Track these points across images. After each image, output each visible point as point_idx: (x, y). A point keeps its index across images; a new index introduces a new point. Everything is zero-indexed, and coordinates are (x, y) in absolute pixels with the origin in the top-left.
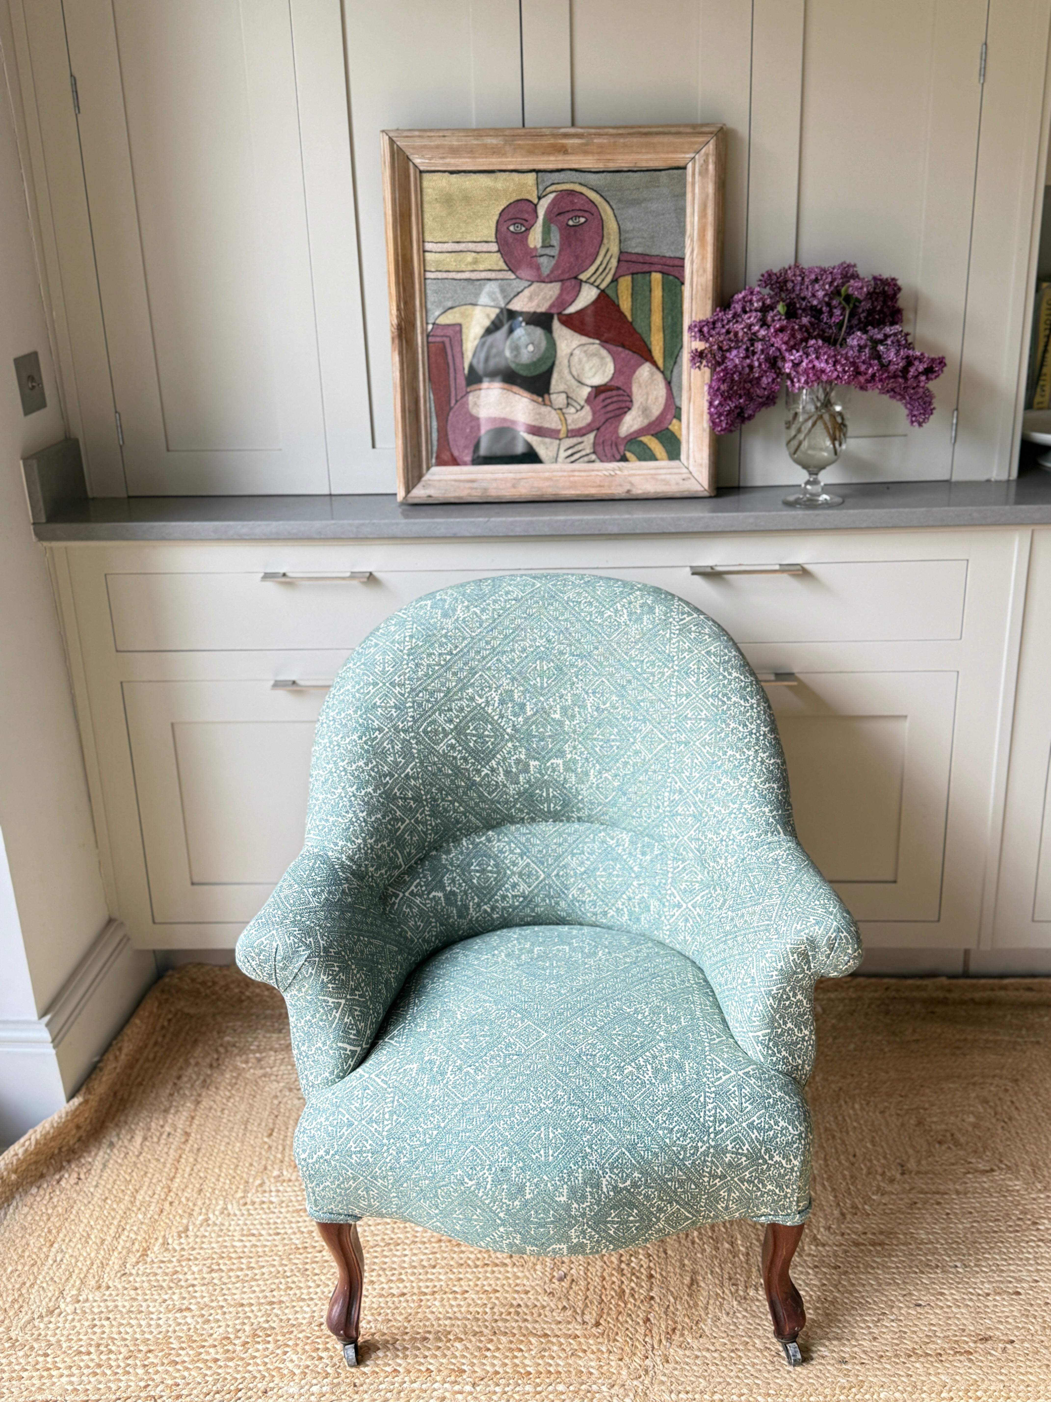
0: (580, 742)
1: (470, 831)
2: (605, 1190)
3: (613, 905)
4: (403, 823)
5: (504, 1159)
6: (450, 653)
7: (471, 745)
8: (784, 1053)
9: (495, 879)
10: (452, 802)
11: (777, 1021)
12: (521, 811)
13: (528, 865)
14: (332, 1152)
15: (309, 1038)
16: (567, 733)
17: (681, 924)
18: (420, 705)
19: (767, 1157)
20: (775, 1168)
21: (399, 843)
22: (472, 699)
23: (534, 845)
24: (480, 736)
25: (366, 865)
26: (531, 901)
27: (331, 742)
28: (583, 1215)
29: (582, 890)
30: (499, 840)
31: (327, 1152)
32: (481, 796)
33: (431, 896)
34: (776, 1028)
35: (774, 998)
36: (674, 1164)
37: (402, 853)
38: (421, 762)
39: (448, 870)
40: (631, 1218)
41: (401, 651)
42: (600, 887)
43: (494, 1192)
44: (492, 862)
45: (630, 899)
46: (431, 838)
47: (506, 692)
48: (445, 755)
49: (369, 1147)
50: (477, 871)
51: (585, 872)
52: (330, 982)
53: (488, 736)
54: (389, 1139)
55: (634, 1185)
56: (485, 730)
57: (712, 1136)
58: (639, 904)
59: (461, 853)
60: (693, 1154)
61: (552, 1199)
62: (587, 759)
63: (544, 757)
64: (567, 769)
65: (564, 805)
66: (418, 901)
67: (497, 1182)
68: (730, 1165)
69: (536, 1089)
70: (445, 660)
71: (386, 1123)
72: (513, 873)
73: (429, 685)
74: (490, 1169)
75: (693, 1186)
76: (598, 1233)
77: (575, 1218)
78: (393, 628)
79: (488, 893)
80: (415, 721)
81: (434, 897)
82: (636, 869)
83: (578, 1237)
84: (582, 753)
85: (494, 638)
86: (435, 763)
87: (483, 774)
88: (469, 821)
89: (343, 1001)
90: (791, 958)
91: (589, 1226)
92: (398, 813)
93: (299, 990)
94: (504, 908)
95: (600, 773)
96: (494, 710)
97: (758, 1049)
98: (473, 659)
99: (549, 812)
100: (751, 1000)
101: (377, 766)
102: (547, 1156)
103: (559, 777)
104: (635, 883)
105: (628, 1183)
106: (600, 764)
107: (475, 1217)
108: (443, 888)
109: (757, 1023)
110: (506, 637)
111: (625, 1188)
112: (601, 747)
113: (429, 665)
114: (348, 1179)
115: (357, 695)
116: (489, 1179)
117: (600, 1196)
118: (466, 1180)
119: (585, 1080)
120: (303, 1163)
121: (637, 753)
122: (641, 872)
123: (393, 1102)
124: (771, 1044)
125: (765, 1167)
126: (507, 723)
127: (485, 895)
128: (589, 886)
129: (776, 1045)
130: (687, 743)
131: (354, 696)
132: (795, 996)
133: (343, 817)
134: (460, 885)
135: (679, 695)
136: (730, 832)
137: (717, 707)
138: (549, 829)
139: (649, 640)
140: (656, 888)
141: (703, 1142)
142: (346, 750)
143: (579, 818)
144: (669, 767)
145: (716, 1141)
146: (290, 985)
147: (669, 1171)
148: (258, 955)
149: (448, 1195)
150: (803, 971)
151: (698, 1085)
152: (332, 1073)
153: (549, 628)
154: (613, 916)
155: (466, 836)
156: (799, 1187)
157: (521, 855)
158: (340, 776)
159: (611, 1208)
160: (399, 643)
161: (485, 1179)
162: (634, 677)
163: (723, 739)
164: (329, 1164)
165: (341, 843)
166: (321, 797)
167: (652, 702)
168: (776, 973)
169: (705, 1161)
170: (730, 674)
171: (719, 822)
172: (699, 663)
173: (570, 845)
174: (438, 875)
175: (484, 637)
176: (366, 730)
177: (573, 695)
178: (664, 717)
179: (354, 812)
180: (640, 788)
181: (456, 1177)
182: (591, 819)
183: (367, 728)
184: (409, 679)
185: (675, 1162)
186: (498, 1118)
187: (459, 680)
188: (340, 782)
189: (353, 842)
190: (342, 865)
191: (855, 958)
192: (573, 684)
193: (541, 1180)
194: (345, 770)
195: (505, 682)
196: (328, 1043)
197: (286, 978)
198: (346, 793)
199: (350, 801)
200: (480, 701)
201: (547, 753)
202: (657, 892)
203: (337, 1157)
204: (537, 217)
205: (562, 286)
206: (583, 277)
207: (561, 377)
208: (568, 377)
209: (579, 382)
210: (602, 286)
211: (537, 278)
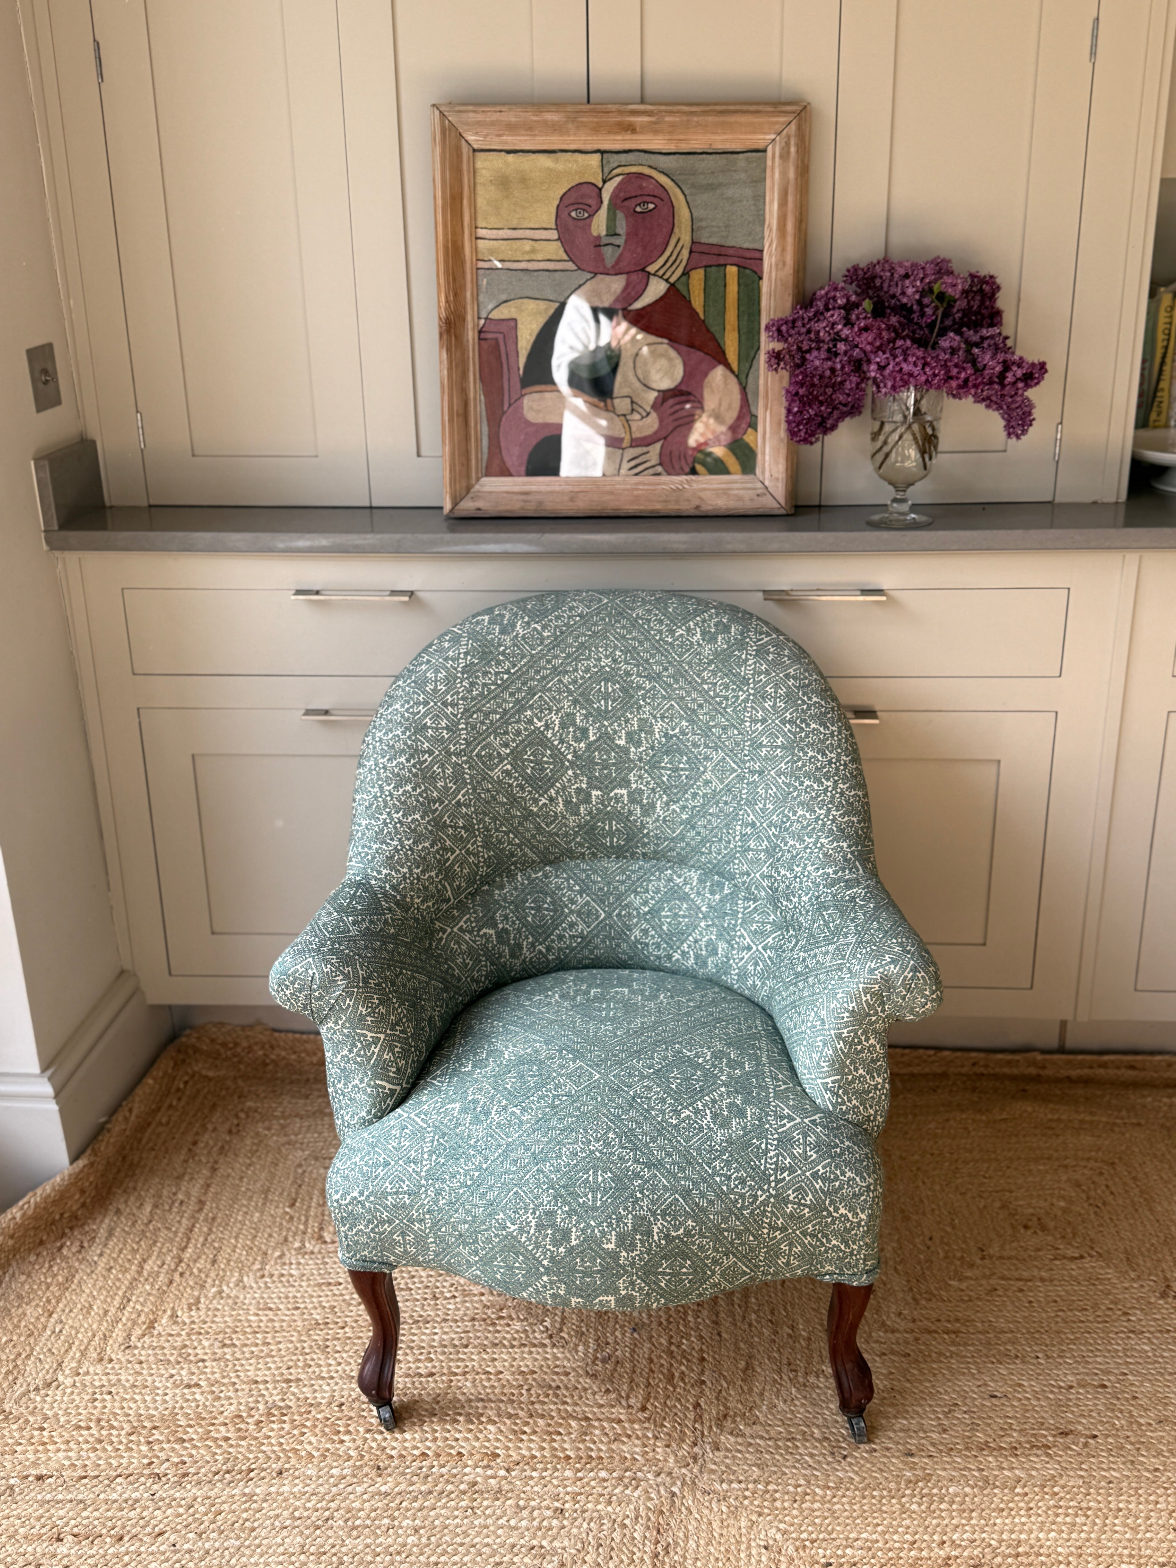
0: (646, 771)
1: (526, 865)
2: (656, 1238)
4: (453, 853)
5: (549, 1202)
6: (508, 672)
7: (529, 771)
8: (854, 1102)
9: (552, 917)
10: (507, 833)
11: (847, 1067)
12: (581, 845)
13: (587, 903)
14: (366, 1193)
15: (346, 1074)
16: (633, 761)
17: (750, 968)
18: (474, 727)
19: (831, 1209)
20: (841, 1221)
21: (448, 874)
22: (530, 722)
23: (595, 882)
24: (538, 763)
25: (412, 896)
26: (590, 942)
27: (376, 765)
28: (632, 1265)
29: (645, 932)
30: (557, 876)
31: (361, 1193)
32: (538, 828)
33: (481, 933)
34: (846, 1074)
35: (845, 1042)
36: (731, 1213)
37: (451, 886)
38: (474, 789)
39: (501, 906)
40: (684, 1270)
41: (455, 669)
42: (665, 928)
43: (537, 1238)
44: (549, 900)
45: (696, 941)
46: (483, 871)
47: (568, 714)
48: (500, 782)
49: (406, 1188)
50: (532, 908)
51: (649, 912)
52: (369, 1014)
53: (547, 763)
54: (427, 1180)
55: (688, 1233)
56: (544, 755)
57: (773, 1184)
58: (706, 946)
59: (516, 889)
60: (752, 1204)
61: (599, 1246)
62: (653, 790)
63: (607, 787)
64: (632, 800)
65: (628, 840)
66: (467, 937)
67: (540, 1227)
68: (791, 1216)
69: (586, 1131)
70: (502, 679)
71: (424, 1163)
72: (572, 912)
73: (484, 705)
74: (534, 1213)
75: (751, 1238)
76: (647, 1284)
77: (623, 1267)
78: (446, 645)
79: (544, 932)
80: (468, 744)
81: (485, 934)
82: (704, 909)
83: (626, 1288)
84: (648, 783)
85: (556, 657)
86: (488, 790)
87: (541, 803)
88: (525, 854)
89: (382, 1036)
90: (864, 999)
91: (639, 1277)
92: (448, 843)
93: (336, 1023)
94: (560, 949)
95: (667, 804)
96: (554, 735)
97: (827, 1097)
98: (533, 679)
99: (612, 846)
100: (820, 1044)
101: (425, 791)
102: (595, 1199)
103: (623, 808)
104: (703, 924)
105: (681, 1231)
106: (668, 795)
107: (517, 1265)
108: (494, 925)
109: (826, 1069)
110: (569, 655)
111: (678, 1237)
112: (669, 776)
113: (485, 685)
114: (383, 1222)
115: (406, 715)
116: (533, 1224)
117: (650, 1245)
118: (509, 1224)
119: (639, 1124)
120: (335, 1204)
121: (707, 783)
122: (708, 913)
123: (433, 1142)
124: (841, 1092)
125: (829, 1220)
126: (568, 748)
127: (540, 934)
128: (653, 928)
129: (846, 1093)
130: (761, 773)
131: (403, 716)
132: (867, 1040)
133: (388, 844)
134: (513, 922)
135: (754, 721)
136: (804, 868)
137: (794, 734)
138: (611, 865)
139: (723, 661)
140: (725, 929)
141: (763, 1190)
142: (393, 773)
143: (644, 855)
144: (742, 798)
145: (777, 1190)
146: (326, 1017)
147: (725, 1220)
148: (293, 983)
149: (489, 1240)
150: (876, 1013)
151: (760, 1131)
152: (369, 1112)
153: (616, 647)
154: (678, 960)
155: (521, 871)
156: (866, 1244)
157: (580, 893)
158: (385, 801)
159: (663, 1258)
160: (453, 660)
161: (528, 1224)
162: (705, 700)
163: (800, 769)
164: (363, 1206)
165: (384, 871)
166: (364, 823)
167: (724, 728)
168: (847, 1014)
169: (765, 1211)
170: (810, 699)
171: (793, 857)
172: (776, 687)
173: (634, 883)
174: (489, 911)
175: (545, 655)
176: (415, 752)
177: (640, 720)
178: (737, 744)
179: (400, 839)
180: (709, 821)
181: (497, 1221)
182: (657, 856)
183: (416, 750)
184: (462, 699)
185: (732, 1211)
186: (544, 1160)
187: (518, 701)
188: (385, 807)
189: (397, 871)
190: (385, 894)
191: (933, 1000)
192: (640, 707)
193: (588, 1225)
194: (391, 795)
195: (566, 704)
196: (366, 1080)
197: (321, 1009)
198: (392, 819)
199: (395, 828)
200: (539, 724)
201: (611, 783)
202: (726, 934)
203: (372, 1198)
204: (602, 202)
205: (628, 279)
206: (651, 269)
207: (626, 380)
208: (633, 380)
209: (645, 385)
210: (672, 280)
211: (601, 270)
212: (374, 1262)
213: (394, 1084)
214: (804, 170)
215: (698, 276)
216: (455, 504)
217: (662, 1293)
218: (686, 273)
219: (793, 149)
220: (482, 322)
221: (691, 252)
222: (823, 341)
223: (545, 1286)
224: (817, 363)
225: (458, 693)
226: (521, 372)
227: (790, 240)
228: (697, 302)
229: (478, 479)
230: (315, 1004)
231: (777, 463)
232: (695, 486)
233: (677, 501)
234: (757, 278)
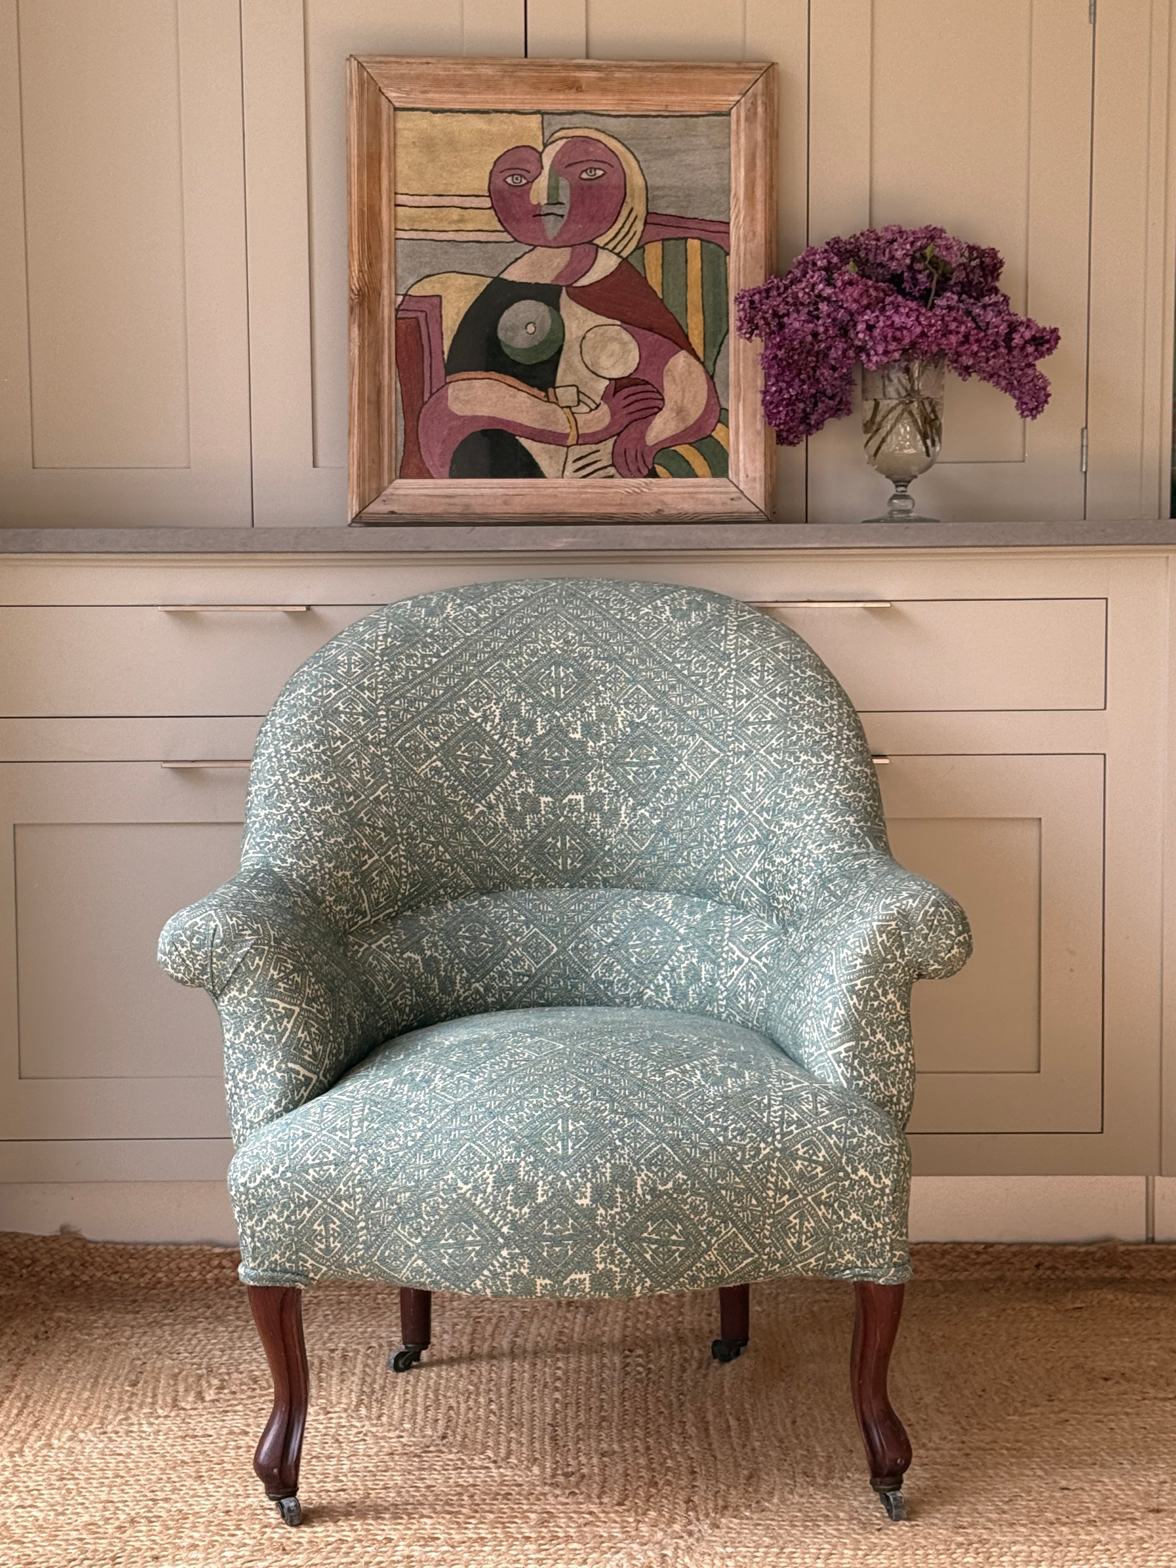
0: (607, 770)
1: (459, 892)
2: (640, 1192)
3: (651, 982)
4: (370, 857)
5: (510, 1154)
6: (437, 655)
7: (463, 770)
8: (873, 1076)
9: (491, 950)
10: (435, 845)
11: (863, 1029)
12: (527, 868)
13: (535, 935)
14: (281, 1169)
15: (250, 1059)
16: (590, 758)
17: (742, 984)
18: (396, 715)
19: (849, 1169)
20: (861, 1187)
21: (365, 881)
22: (465, 712)
23: (543, 912)
24: (475, 761)
25: (323, 892)
26: (539, 982)
27: (277, 751)
28: (612, 1226)
29: (609, 967)
30: (496, 906)
31: (275, 1170)
32: (474, 842)
33: (405, 956)
34: (862, 1039)
35: (859, 996)
36: (730, 1167)
37: (368, 897)
38: (396, 786)
39: (428, 932)
40: (674, 1237)
41: (373, 651)
42: (633, 960)
43: (495, 1197)
44: (487, 930)
45: (673, 969)
46: (406, 889)
47: (511, 704)
48: (427, 781)
49: (331, 1158)
50: (467, 938)
51: (613, 943)
52: (281, 979)
53: (484, 761)
54: (358, 1146)
55: (677, 1188)
56: (481, 752)
57: (778, 1137)
58: (685, 973)
59: (446, 916)
60: (753, 1157)
61: (571, 1202)
62: (616, 791)
63: (559, 792)
64: (590, 808)
65: (586, 861)
66: (388, 957)
67: (500, 1183)
68: (801, 1175)
69: (551, 1086)
70: (430, 663)
71: (354, 1130)
72: (516, 945)
73: (408, 691)
74: (491, 1167)
75: (754, 1202)
76: (630, 1255)
77: (600, 1229)
78: (361, 629)
79: (482, 967)
80: (389, 733)
81: (410, 958)
82: (682, 931)
83: (604, 1260)
84: (610, 784)
85: (496, 639)
86: (413, 789)
87: (477, 811)
88: (457, 875)
89: (297, 1009)
90: (879, 940)
91: (619, 1245)
92: (365, 843)
93: (241, 990)
94: (501, 990)
95: (634, 809)
96: (494, 728)
97: (839, 1071)
98: (467, 663)
99: (565, 871)
100: (830, 1005)
101: (337, 781)
102: (565, 1148)
103: (579, 818)
104: (681, 948)
105: (670, 1185)
106: (634, 797)
107: (470, 1238)
108: (421, 951)
109: (838, 1034)
110: (511, 638)
111: (666, 1192)
112: (636, 773)
113: (408, 669)
114: (300, 1206)
115: (314, 699)
116: (490, 1180)
117: (633, 1200)
118: (460, 1184)
120: (242, 1189)
121: (683, 775)
122: (688, 934)
123: (363, 1110)
124: (856, 1062)
125: (847, 1183)
126: (511, 744)
127: (477, 969)
128: (618, 961)
129: (862, 1064)
130: (747, 754)
131: (309, 700)
132: (885, 994)
133: (292, 834)
134: (444, 951)
135: (737, 697)
136: (804, 848)
137: (787, 708)
138: (564, 895)
139: (699, 638)
140: (709, 947)
141: (766, 1143)
142: (298, 760)
143: (605, 881)
144: (725, 787)
145: (783, 1144)
146: (229, 982)
147: (723, 1175)
148: (190, 938)
149: (435, 1210)
150: (894, 959)
151: (761, 1087)
152: (278, 1104)
153: (568, 628)
154: (650, 997)
155: (452, 899)
156: (893, 1222)
157: (527, 923)
158: (289, 789)
159: (648, 1218)
160: (370, 643)
161: (485, 1181)
162: (679, 681)
163: (795, 743)
164: (278, 1185)
165: (290, 860)
166: (263, 813)
167: (702, 709)
168: (860, 961)
169: (770, 1167)
170: (804, 672)
171: (790, 840)
172: (763, 660)
173: (593, 913)
174: (414, 935)
175: (482, 638)
176: (324, 738)
177: (599, 708)
178: (718, 725)
179: (308, 830)
180: (686, 823)
181: (446, 1182)
182: (620, 882)
183: (326, 736)
184: (382, 682)
185: (731, 1165)
186: (502, 1115)
187: (448, 688)
188: (289, 796)
189: (305, 861)
190: (293, 881)
191: (960, 944)
192: (599, 693)
193: (558, 1177)
194: (296, 782)
195: (509, 692)
196: (275, 1063)
197: (224, 970)
198: (297, 808)
199: (302, 817)
200: (476, 715)
201: (564, 786)
202: (709, 953)
203: (289, 1175)
204: (542, 168)
205: (572, 252)
206: (600, 241)
207: (570, 366)
208: (580, 366)
209: (594, 373)
210: (624, 254)
211: (541, 242)
212: (286, 1271)
213: (310, 1071)
214: (773, 134)
215: (654, 251)
216: (363, 507)
217: (649, 1270)
218: (640, 247)
219: (760, 109)
220: (400, 298)
221: (646, 223)
222: (802, 304)
223: (503, 1265)
224: (797, 325)
225: (377, 676)
226: (446, 356)
227: (760, 207)
228: (654, 279)
229: (391, 481)
230: (218, 964)
231: (753, 461)
232: (655, 490)
233: (634, 505)
234: (723, 254)
